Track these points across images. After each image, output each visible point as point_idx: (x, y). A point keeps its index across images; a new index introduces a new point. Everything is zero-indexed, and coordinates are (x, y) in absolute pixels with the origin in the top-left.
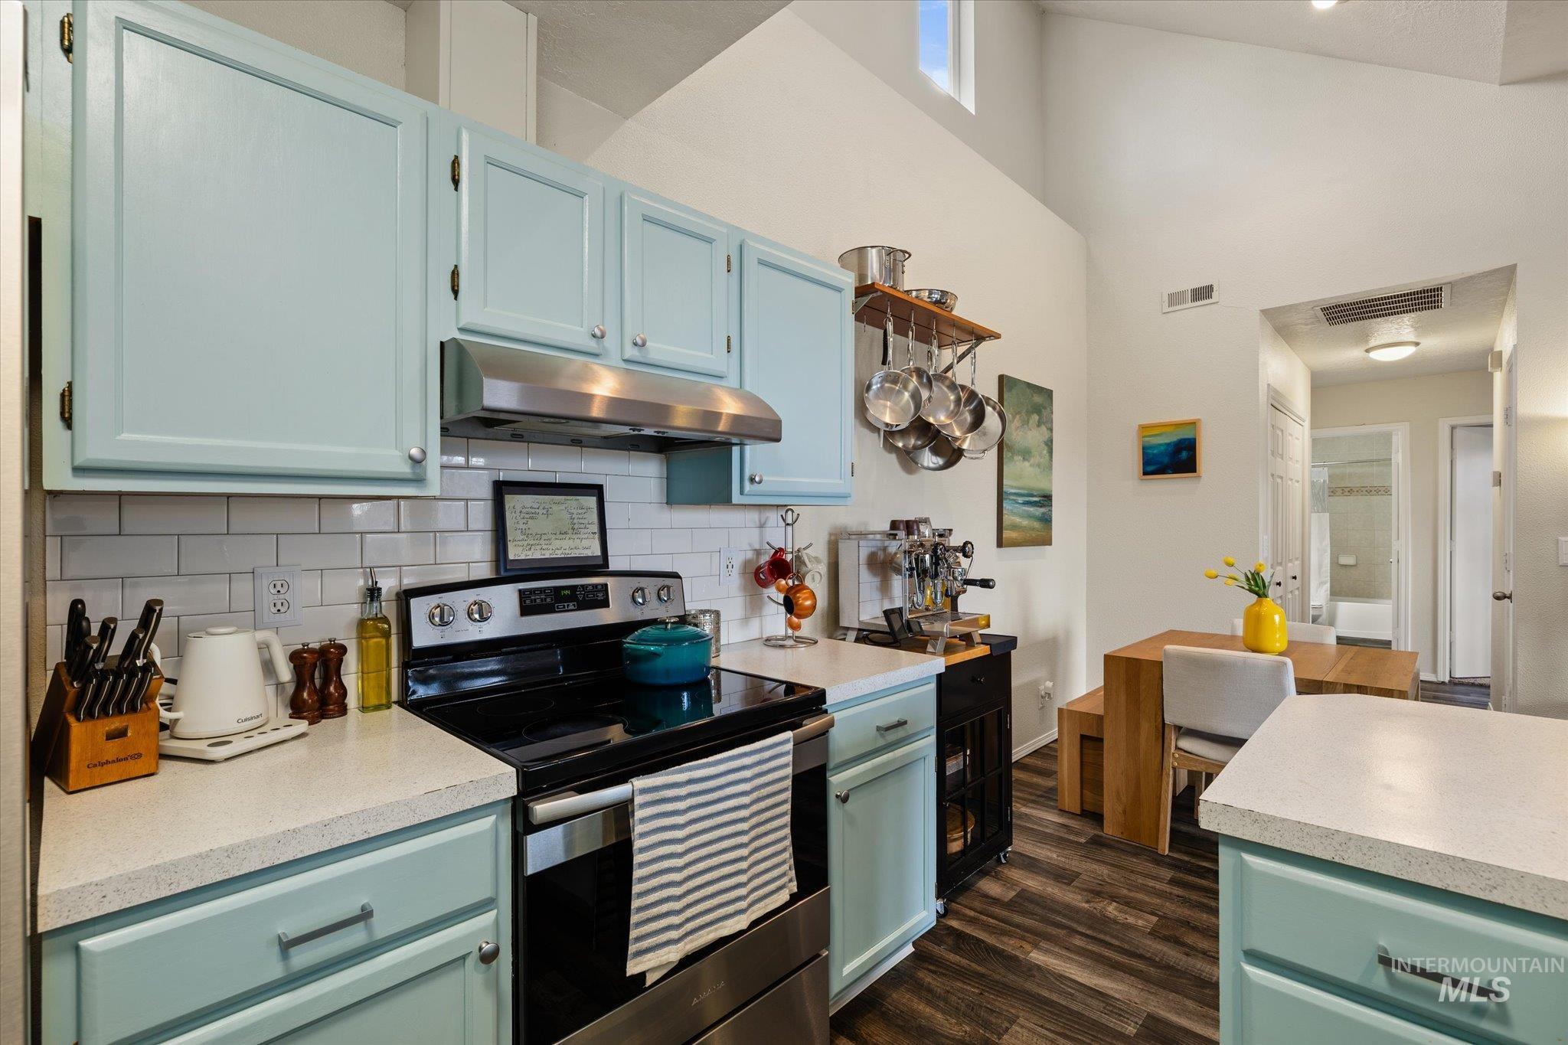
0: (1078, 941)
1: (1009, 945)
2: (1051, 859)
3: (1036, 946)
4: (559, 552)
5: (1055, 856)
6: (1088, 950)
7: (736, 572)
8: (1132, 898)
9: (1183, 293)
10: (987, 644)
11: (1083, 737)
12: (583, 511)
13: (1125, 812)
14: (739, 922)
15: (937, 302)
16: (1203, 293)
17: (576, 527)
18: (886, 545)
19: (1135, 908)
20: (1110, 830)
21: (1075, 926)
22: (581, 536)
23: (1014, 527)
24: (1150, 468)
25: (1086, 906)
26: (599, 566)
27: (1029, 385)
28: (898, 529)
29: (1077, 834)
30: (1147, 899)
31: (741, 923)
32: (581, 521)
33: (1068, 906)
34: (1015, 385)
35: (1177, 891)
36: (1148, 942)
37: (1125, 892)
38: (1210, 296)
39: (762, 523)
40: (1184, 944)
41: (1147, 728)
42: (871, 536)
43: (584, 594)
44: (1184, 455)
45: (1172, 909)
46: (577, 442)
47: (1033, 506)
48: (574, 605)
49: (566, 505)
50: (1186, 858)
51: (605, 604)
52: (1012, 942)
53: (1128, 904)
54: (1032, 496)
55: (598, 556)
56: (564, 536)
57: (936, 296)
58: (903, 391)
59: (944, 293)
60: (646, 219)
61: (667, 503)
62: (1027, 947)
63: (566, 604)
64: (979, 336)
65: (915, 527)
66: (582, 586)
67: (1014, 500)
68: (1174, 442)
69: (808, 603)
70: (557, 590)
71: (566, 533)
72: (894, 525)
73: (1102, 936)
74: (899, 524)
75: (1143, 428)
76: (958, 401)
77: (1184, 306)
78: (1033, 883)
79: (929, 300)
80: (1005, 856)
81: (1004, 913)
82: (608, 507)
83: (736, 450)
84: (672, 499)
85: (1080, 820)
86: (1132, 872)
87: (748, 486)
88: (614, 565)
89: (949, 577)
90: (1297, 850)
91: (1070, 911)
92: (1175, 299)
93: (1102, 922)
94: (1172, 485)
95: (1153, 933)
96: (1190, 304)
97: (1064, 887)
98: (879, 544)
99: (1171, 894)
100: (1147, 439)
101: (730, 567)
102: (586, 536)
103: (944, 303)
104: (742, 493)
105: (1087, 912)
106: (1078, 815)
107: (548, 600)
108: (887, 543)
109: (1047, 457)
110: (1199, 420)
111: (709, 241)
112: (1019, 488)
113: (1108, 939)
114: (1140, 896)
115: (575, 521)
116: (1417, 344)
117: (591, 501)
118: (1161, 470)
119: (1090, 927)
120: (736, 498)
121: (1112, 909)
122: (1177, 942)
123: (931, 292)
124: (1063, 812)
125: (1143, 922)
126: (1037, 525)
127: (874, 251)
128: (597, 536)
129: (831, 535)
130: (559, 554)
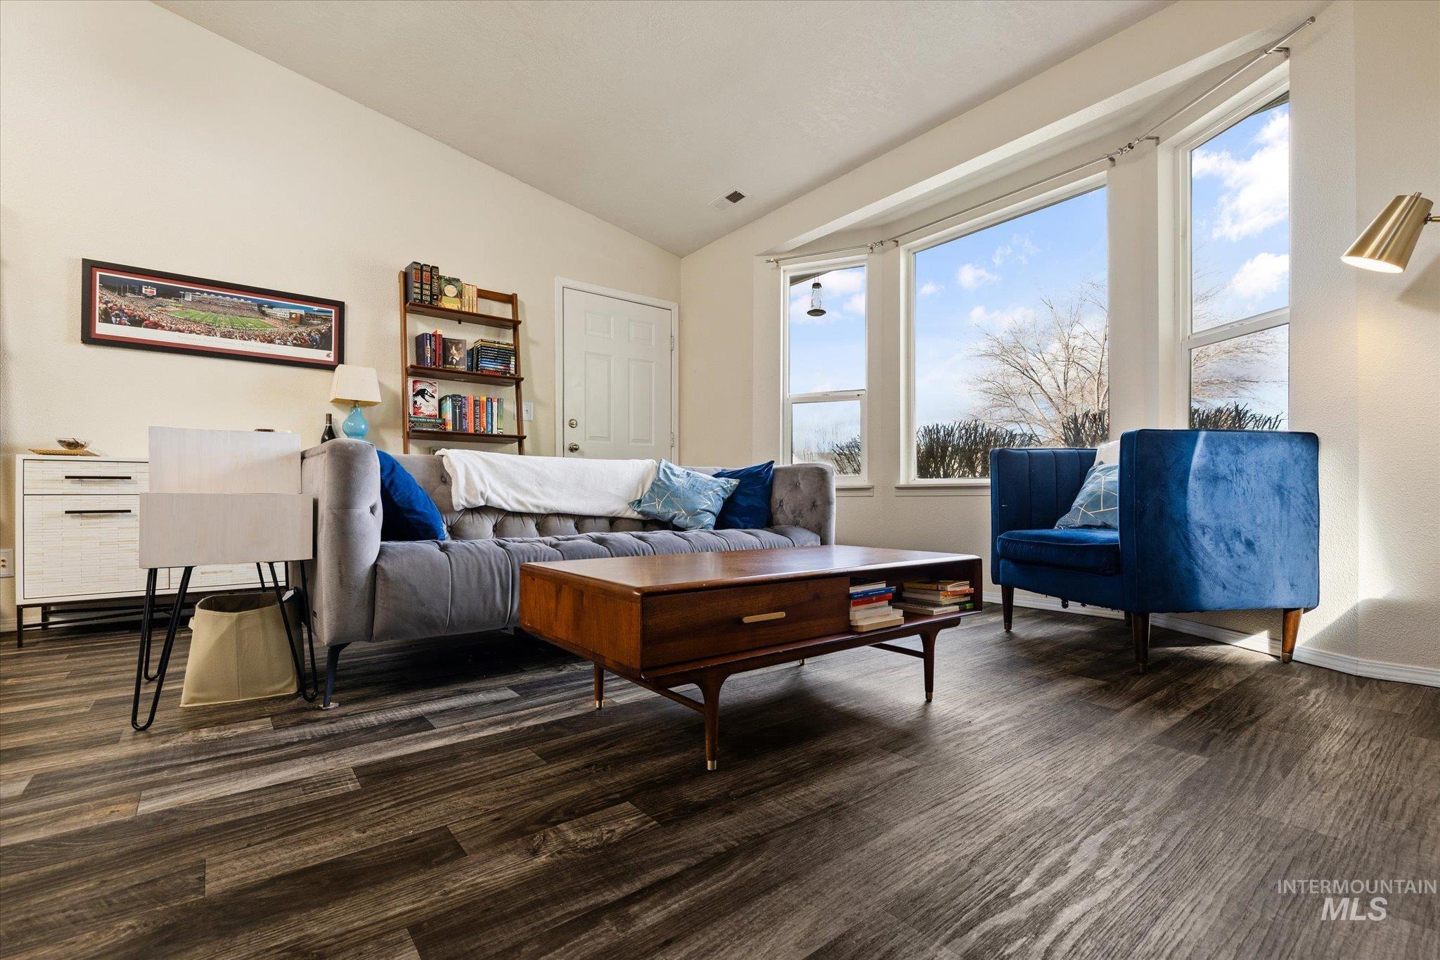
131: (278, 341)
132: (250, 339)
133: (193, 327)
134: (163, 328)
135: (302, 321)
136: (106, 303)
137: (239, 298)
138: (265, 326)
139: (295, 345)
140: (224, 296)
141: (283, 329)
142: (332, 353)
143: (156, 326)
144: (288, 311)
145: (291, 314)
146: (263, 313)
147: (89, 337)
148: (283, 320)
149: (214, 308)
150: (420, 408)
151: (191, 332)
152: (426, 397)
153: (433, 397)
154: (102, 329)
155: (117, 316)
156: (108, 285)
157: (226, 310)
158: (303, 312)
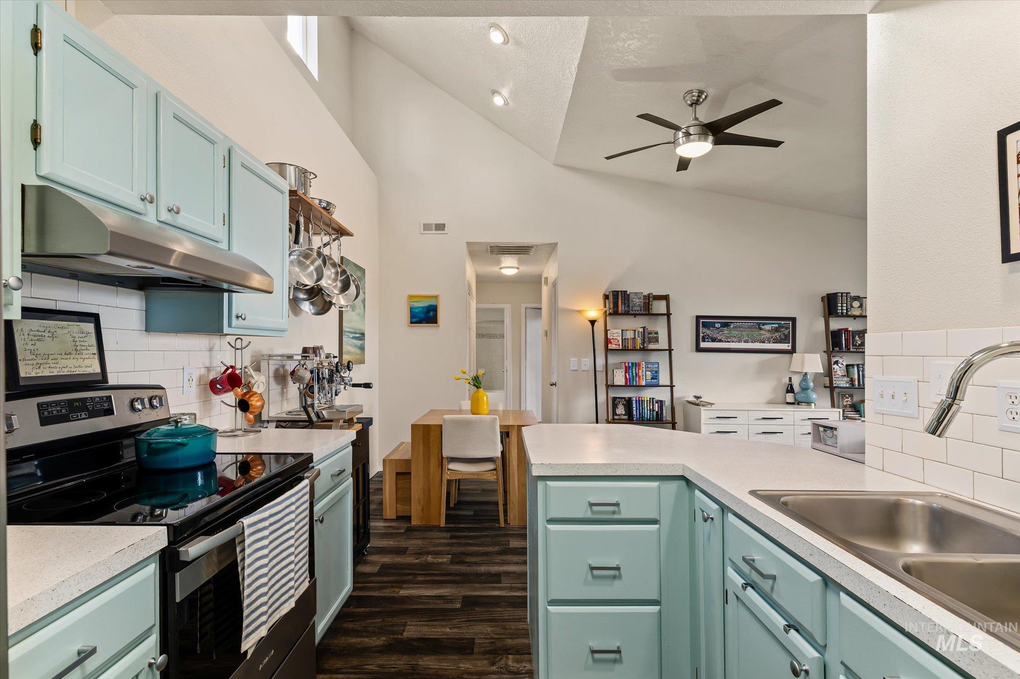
0: (420, 578)
1: (387, 593)
2: (391, 545)
3: (401, 588)
4: (66, 370)
5: (392, 543)
6: (427, 581)
7: (194, 384)
8: (437, 550)
9: (431, 225)
10: (360, 423)
11: (397, 474)
12: (84, 335)
13: (423, 510)
14: (290, 603)
15: (324, 208)
16: (440, 227)
17: (79, 348)
18: (284, 364)
19: (440, 555)
20: (415, 522)
21: (416, 572)
22: (83, 356)
23: (349, 353)
24: (414, 320)
25: (417, 561)
26: (99, 381)
27: (355, 264)
28: (309, 353)
29: (398, 529)
30: (443, 549)
31: (292, 604)
32: (83, 343)
33: (409, 564)
34: (349, 264)
35: (454, 541)
36: (451, 567)
37: (432, 549)
38: (444, 230)
39: (211, 347)
40: (467, 562)
41: (434, 461)
42: (275, 358)
43: (93, 406)
44: (431, 314)
45: (455, 549)
46: (75, 275)
47: (357, 340)
48: (85, 414)
49: (69, 330)
50: (453, 526)
51: (109, 412)
52: (388, 591)
53: (436, 554)
54: (356, 333)
55: (99, 373)
56: (68, 356)
57: (324, 204)
58: (310, 265)
59: (328, 203)
60: (176, 117)
61: (146, 331)
62: (396, 590)
63: (79, 414)
64: (341, 232)
65: (318, 352)
66: (91, 398)
67: (348, 336)
68: (426, 306)
69: (259, 404)
70: (71, 402)
71: (70, 354)
72: (305, 350)
73: (429, 572)
74: (309, 350)
75: (410, 297)
76: (337, 273)
77: (431, 232)
78: (386, 559)
79: (319, 206)
80: (366, 551)
81: (378, 579)
82: (104, 332)
83: (226, 295)
84: (149, 327)
85: (396, 522)
86: (432, 539)
87: (234, 322)
88: (112, 381)
89: (341, 383)
90: (564, 475)
91: (410, 566)
92: (427, 227)
93: (427, 566)
94: (424, 331)
95: (452, 562)
96: (434, 232)
97: (403, 556)
98: (280, 363)
99: (453, 543)
100: (413, 303)
101: (191, 380)
102: (87, 356)
103: (328, 210)
104: (230, 325)
105: (418, 564)
106: (395, 519)
107: (64, 411)
108: (284, 362)
109: (363, 309)
110: (438, 295)
111: (213, 143)
112: (352, 329)
113: (433, 572)
114: (440, 548)
115: (77, 343)
116: (518, 268)
117: (90, 327)
118: (420, 322)
119: (423, 570)
120: (226, 330)
121: (430, 559)
122: (462, 562)
123: (320, 201)
124: (386, 520)
125: (445, 559)
126: (358, 351)
127: (292, 168)
128: (96, 356)
129: (252, 356)
130: (65, 372)
131: (766, 342)
132: (755, 342)
133: (733, 339)
134: (723, 341)
135: (776, 330)
136: (704, 333)
137: (751, 323)
138: (761, 335)
139: (774, 343)
140: (745, 323)
141: (768, 335)
142: (790, 344)
143: (720, 341)
144: (770, 326)
145: (772, 327)
146: (761, 329)
147: (699, 349)
148: (769, 331)
149: (741, 329)
150: (837, 371)
151: (733, 342)
152: (839, 365)
153: (843, 364)
154: (703, 345)
155: (707, 338)
156: (705, 325)
157: (746, 329)
158: (777, 325)
